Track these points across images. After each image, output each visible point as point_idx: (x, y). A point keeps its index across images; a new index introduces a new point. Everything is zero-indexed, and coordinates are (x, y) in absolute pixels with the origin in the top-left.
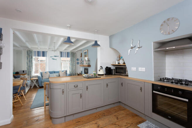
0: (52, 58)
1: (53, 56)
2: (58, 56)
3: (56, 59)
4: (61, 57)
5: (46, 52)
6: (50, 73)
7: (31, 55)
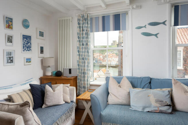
0: (144, 30)
1: (146, 23)
2: (164, 23)
3: (156, 35)
4: (176, 24)
5: (126, 13)
6: (134, 86)
7: (85, 29)
